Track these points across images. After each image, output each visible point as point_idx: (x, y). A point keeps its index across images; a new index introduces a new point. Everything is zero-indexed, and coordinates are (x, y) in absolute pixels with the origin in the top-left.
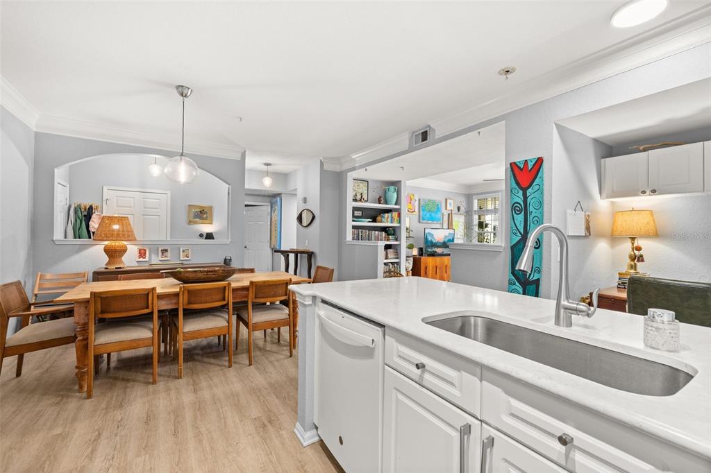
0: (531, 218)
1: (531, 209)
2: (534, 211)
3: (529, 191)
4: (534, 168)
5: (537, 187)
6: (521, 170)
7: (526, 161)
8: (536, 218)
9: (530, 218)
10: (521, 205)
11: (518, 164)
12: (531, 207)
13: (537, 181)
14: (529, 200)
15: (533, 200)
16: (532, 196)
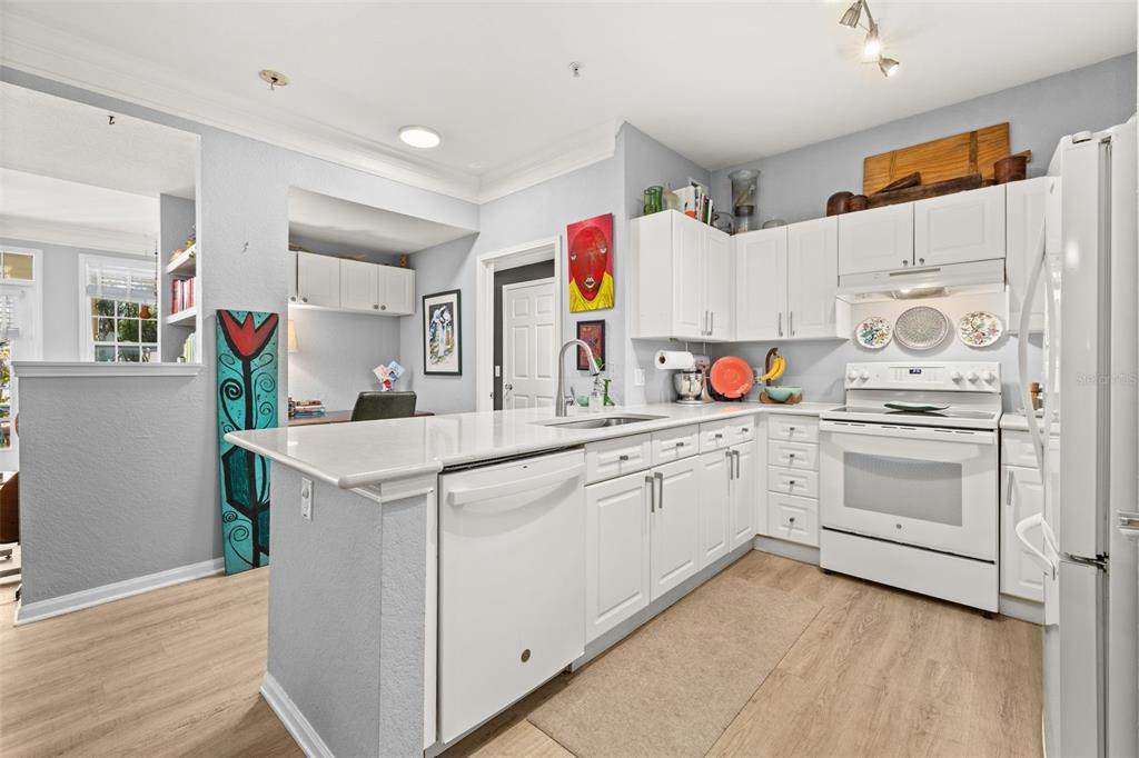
0: (259, 405)
1: (257, 390)
2: (263, 393)
3: (255, 363)
4: (265, 327)
5: (268, 358)
6: (241, 326)
7: (250, 313)
8: (266, 406)
9: (256, 405)
10: (239, 384)
11: (235, 315)
12: (258, 389)
13: (268, 349)
14: (254, 376)
15: (261, 378)
16: (260, 371)
